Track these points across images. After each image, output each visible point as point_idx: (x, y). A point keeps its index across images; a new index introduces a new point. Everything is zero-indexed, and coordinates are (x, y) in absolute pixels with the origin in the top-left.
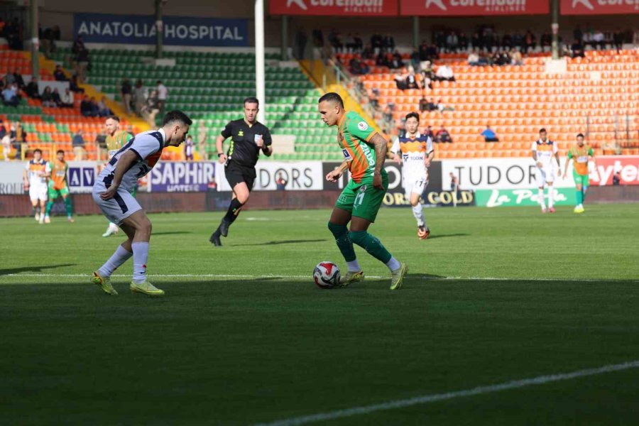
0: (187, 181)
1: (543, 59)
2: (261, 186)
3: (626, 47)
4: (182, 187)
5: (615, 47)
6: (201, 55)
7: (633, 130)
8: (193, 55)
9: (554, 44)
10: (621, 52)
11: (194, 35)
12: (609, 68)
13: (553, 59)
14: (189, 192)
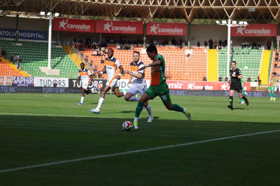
0: (24, 83)
1: (141, 48)
2: (48, 86)
3: (166, 46)
4: (23, 85)
5: (163, 45)
6: (31, 42)
7: (168, 72)
8: (28, 42)
9: (144, 43)
10: (165, 47)
11: (28, 36)
12: (161, 52)
13: (144, 48)
14: (25, 87)
